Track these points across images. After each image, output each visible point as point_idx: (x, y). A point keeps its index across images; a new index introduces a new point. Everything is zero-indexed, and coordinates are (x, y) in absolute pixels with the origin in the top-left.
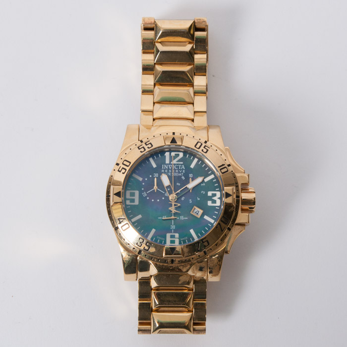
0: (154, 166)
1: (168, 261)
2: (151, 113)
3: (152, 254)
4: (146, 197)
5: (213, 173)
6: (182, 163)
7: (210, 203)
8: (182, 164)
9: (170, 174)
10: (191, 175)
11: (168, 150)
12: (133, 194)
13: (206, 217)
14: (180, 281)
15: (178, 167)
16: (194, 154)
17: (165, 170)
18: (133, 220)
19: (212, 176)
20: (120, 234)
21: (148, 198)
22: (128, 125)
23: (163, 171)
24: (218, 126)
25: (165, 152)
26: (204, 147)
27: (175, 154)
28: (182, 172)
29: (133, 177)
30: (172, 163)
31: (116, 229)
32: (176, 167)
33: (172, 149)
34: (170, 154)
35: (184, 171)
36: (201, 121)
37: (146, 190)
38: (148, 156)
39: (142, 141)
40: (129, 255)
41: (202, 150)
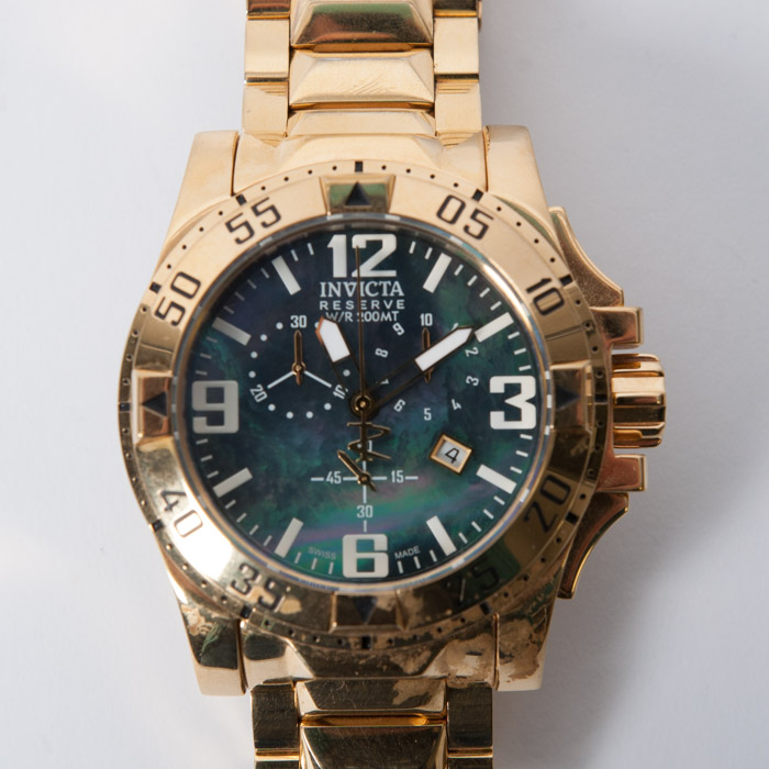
0: (292, 286)
1: (351, 641)
2: (281, 86)
3: (292, 619)
4: (266, 403)
5: (507, 307)
6: (392, 273)
7: (497, 420)
8: (392, 279)
9: (349, 317)
10: (426, 320)
11: (340, 227)
12: (216, 395)
13: (485, 472)
14: (396, 694)
15: (380, 289)
16: (435, 239)
17: (330, 301)
18: (221, 489)
19: (505, 321)
20: (172, 546)
21: (272, 407)
22: (198, 136)
23: (323, 305)
24: (522, 128)
25: (330, 235)
26: (473, 217)
27: (368, 243)
28: (394, 307)
29: (214, 330)
30: (355, 274)
31: (158, 526)
32: (372, 289)
33: (354, 225)
34: (349, 243)
35: (400, 304)
36: (461, 109)
37: (264, 379)
38: (268, 252)
39: (241, 200)
40: (208, 619)
41: (466, 229)
